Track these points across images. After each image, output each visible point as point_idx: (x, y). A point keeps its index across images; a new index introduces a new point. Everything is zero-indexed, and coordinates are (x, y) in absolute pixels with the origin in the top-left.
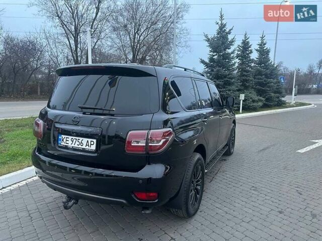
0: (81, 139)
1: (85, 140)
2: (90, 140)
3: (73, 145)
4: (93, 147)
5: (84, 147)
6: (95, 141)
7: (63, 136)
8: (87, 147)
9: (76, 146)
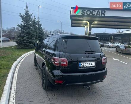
0: (89, 63)
1: (91, 63)
2: (92, 63)
3: (86, 66)
4: (94, 65)
5: (91, 65)
6: (94, 62)
7: (82, 63)
8: (92, 65)
9: (88, 65)
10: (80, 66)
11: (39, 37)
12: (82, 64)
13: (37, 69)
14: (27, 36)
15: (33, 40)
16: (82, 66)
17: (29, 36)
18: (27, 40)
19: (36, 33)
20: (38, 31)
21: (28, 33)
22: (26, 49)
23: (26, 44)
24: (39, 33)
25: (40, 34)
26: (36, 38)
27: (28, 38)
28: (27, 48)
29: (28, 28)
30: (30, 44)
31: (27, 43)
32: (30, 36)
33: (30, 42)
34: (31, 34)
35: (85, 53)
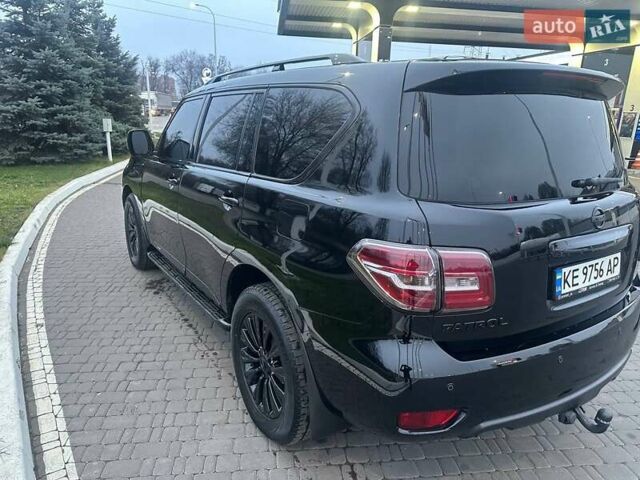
0: (600, 261)
2: (612, 258)
3: (587, 284)
4: (618, 271)
9: (593, 281)
10: (558, 289)
11: (109, 95)
12: (570, 280)
13: (156, 286)
14: (44, 92)
15: (80, 109)
16: (567, 289)
17: (57, 89)
18: (47, 116)
19: (90, 70)
20: (99, 59)
21: (46, 73)
22: (44, 163)
23: (45, 135)
24: (108, 72)
25: (113, 76)
26: (93, 102)
27: (48, 100)
28: (52, 162)
29: (43, 42)
30: (63, 138)
31: (48, 129)
32: (60, 90)
33: (65, 127)
34: (61, 78)
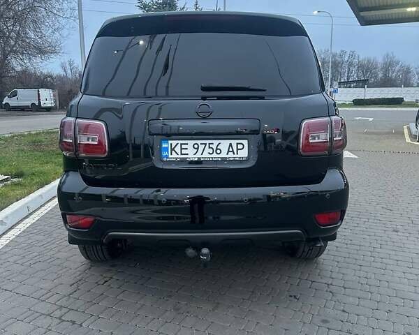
1: (224, 145)
3: (199, 155)
5: (224, 155)
6: (245, 142)
7: (174, 143)
8: (231, 155)
9: (206, 155)
10: (164, 154)
12: (178, 149)
16: (174, 155)
35: (204, 98)
